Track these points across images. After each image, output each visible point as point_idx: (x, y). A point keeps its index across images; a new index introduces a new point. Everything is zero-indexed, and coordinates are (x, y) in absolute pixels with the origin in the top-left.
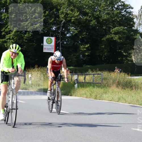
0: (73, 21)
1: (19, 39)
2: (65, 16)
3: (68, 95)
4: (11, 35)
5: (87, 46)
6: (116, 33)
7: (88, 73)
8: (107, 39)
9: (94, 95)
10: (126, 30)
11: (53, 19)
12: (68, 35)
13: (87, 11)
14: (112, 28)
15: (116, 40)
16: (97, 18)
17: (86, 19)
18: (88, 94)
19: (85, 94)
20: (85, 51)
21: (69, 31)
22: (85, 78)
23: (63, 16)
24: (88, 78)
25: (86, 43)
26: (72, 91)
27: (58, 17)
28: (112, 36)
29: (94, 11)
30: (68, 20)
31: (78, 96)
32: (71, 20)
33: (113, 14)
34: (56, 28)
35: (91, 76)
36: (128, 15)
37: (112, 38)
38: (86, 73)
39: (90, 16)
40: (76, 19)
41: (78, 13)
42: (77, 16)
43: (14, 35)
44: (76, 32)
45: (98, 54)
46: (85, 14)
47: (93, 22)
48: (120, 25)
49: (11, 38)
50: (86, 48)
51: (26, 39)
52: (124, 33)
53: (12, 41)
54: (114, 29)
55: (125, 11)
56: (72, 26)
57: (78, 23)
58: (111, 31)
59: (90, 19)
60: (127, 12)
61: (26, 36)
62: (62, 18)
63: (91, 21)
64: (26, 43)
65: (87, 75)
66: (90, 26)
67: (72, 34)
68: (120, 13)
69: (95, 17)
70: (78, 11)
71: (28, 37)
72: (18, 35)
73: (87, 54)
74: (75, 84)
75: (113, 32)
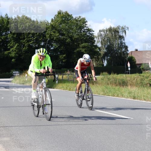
0: (55, 39)
1: (19, 51)
2: (50, 36)
3: (51, 88)
4: (14, 48)
5: (64, 56)
6: (83, 48)
7: (65, 73)
8: (77, 51)
9: (68, 88)
10: (90, 45)
11: (42, 38)
12: (52, 48)
13: (65, 33)
14: (81, 44)
15: (83, 52)
16: (71, 38)
17: (64, 38)
18: (65, 87)
19: (63, 87)
20: (63, 59)
21: (52, 46)
22: (63, 77)
23: (48, 36)
24: (65, 77)
25: (64, 54)
26: (54, 85)
27: (45, 37)
28: (81, 49)
29: (69, 33)
30: (52, 39)
31: (58, 89)
32: (54, 38)
33: (81, 35)
34: (44, 44)
35: (67, 75)
36: (91, 35)
37: (81, 50)
38: (63, 74)
39: (66, 36)
40: (57, 38)
41: (58, 34)
42: (58, 36)
43: (15, 48)
44: (57, 46)
45: (71, 61)
46: (63, 35)
47: (68, 40)
48: (86, 42)
49: (14, 50)
50: (64, 57)
51: (24, 51)
52: (88, 47)
53: (15, 52)
54: (82, 45)
55: (89, 33)
56: (54, 43)
57: (58, 41)
58: (80, 46)
59: (66, 38)
60: (90, 34)
61: (24, 49)
62: (48, 37)
63: (67, 39)
64: (24, 53)
65: (64, 75)
66: (66, 42)
67: (54, 48)
68: (86, 34)
69: (69, 36)
70: (58, 33)
71: (25, 50)
72: (18, 48)
73: (64, 61)
74: (56, 81)
75: (81, 47)
